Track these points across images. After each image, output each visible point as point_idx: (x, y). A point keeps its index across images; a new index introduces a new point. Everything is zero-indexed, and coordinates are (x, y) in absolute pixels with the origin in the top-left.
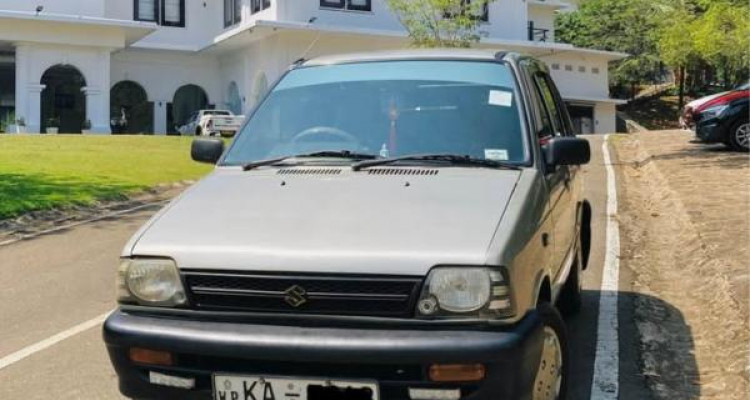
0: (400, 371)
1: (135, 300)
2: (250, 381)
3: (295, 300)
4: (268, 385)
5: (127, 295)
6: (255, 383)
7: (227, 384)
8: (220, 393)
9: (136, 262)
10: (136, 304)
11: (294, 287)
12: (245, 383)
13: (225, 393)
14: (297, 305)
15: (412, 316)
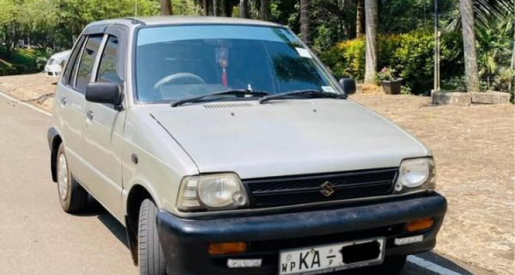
0: (390, 229)
1: (205, 208)
2: (304, 252)
3: (328, 192)
4: (317, 253)
5: (199, 205)
6: (308, 253)
7: (289, 257)
8: (283, 265)
9: (203, 178)
10: (205, 210)
11: (327, 182)
12: (301, 255)
13: (287, 265)
14: (328, 196)
15: (391, 193)
